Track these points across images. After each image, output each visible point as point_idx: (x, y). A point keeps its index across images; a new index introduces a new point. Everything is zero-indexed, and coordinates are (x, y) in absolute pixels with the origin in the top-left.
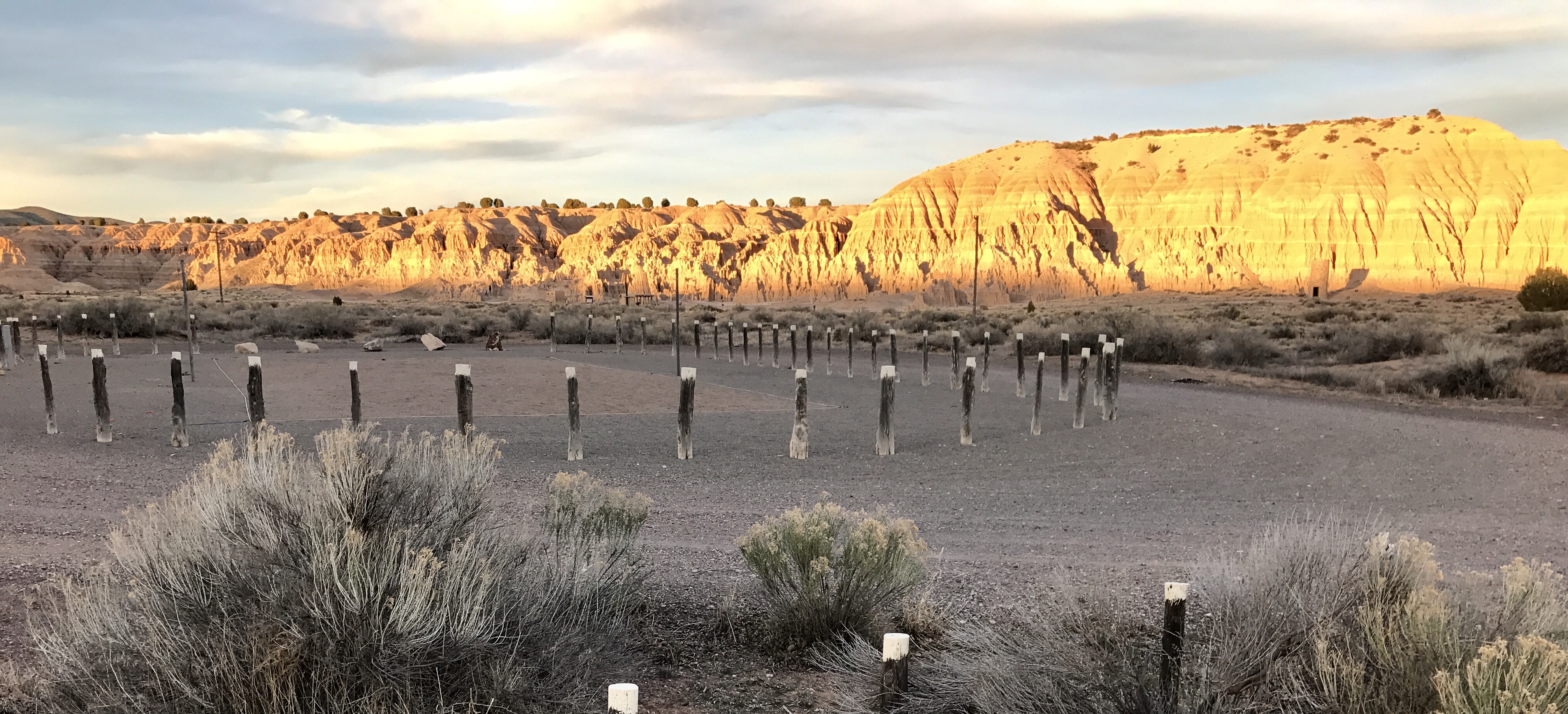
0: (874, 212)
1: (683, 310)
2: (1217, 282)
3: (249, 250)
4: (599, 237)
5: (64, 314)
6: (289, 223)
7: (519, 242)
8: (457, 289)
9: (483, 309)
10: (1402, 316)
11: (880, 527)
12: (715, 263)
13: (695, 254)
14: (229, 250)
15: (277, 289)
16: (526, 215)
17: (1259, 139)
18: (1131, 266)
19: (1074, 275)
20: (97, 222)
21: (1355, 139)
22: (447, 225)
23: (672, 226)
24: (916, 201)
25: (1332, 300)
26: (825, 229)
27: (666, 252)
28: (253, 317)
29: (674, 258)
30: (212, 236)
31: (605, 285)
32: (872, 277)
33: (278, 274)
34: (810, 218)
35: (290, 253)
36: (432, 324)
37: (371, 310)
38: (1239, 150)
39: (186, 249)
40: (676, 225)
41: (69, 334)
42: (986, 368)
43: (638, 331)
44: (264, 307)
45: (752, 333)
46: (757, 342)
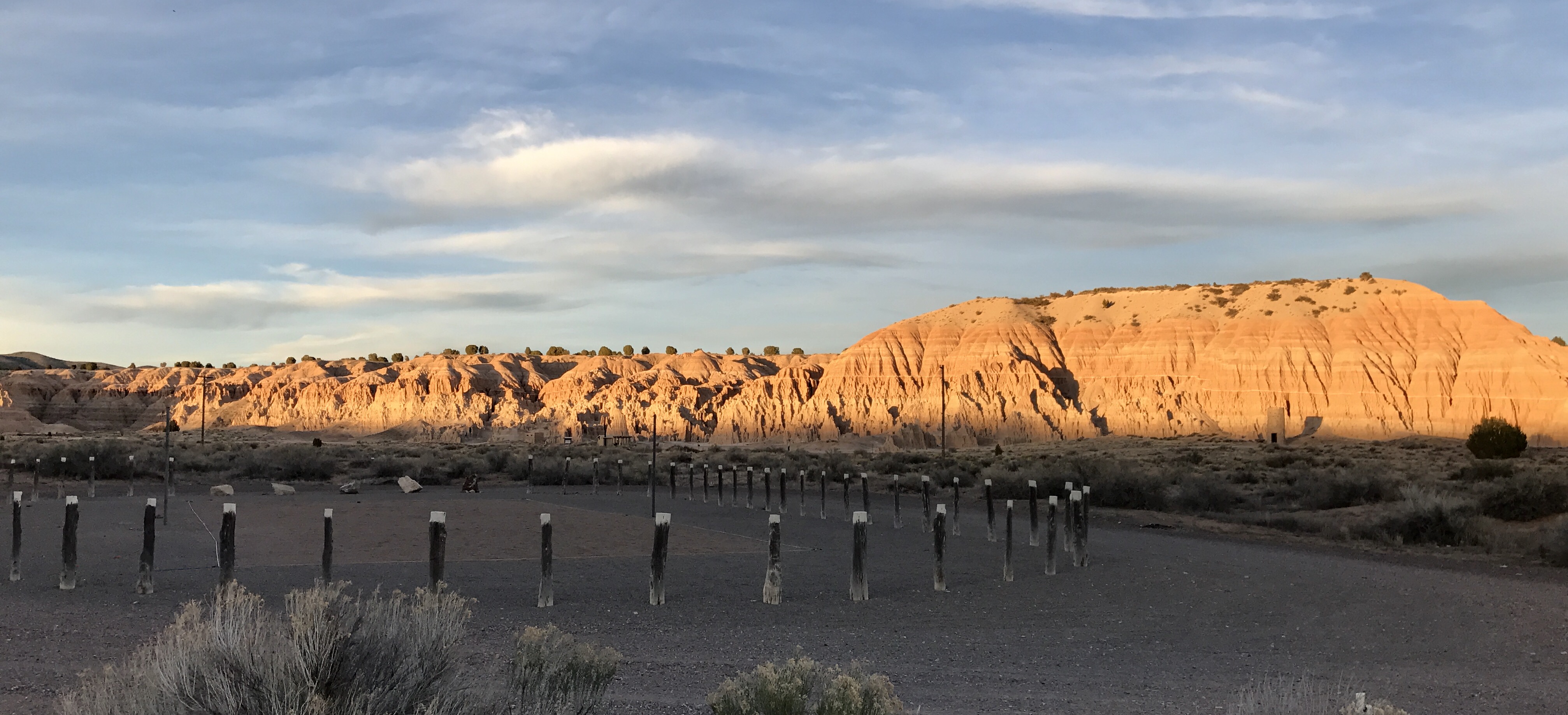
0: (844, 360)
1: (660, 450)
2: (1178, 428)
3: (235, 393)
4: (580, 381)
5: (42, 457)
6: (277, 368)
7: (502, 386)
8: (437, 430)
9: (462, 451)
10: (1358, 462)
11: (854, 684)
12: (692, 406)
13: (673, 398)
14: (214, 393)
15: (258, 430)
16: (510, 361)
17: (1207, 296)
18: (1094, 412)
19: (1039, 420)
20: (89, 367)
21: (1296, 298)
22: (432, 370)
23: (652, 372)
24: (884, 351)
25: (1291, 446)
26: (798, 376)
27: (644, 396)
28: (232, 458)
29: (652, 402)
30: (200, 380)
31: (584, 427)
32: (844, 420)
33: (260, 415)
34: (784, 365)
35: (275, 396)
36: (410, 466)
37: (350, 451)
38: (1189, 306)
39: (173, 392)
40: (656, 371)
41: (45, 476)
42: (956, 512)
43: (615, 473)
44: (244, 449)
45: (727, 473)
46: (732, 482)
